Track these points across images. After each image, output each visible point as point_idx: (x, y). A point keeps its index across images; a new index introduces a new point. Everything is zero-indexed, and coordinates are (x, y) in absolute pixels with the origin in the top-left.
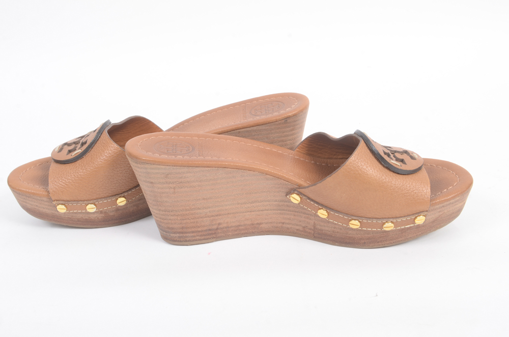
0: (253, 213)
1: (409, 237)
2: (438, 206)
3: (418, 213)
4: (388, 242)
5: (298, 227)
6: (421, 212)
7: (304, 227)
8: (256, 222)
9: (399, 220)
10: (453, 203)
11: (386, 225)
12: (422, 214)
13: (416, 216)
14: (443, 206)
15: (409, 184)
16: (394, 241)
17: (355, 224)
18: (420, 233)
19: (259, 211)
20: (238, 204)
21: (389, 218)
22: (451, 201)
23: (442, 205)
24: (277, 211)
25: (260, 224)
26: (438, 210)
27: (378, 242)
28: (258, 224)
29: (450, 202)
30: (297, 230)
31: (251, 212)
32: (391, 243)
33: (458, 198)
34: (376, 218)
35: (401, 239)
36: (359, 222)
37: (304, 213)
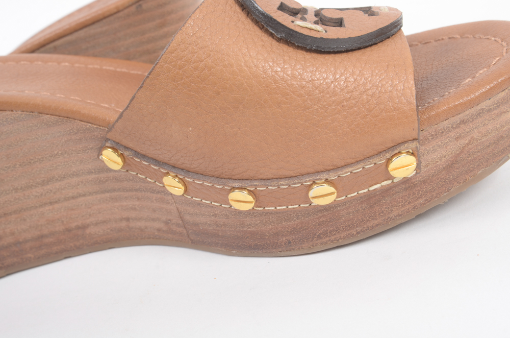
0: (56, 206)
1: (395, 213)
2: (446, 124)
3: (394, 149)
4: (344, 234)
5: (157, 225)
6: (399, 144)
7: (166, 223)
8: (73, 225)
9: (345, 173)
10: (489, 110)
11: (315, 191)
12: (403, 148)
13: (388, 155)
14: (463, 122)
15: (353, 74)
16: (359, 229)
17: (241, 200)
18: (421, 201)
19: (67, 199)
20: (16, 190)
21: (318, 172)
22: (485, 104)
23: (457, 119)
24: (103, 196)
25: (84, 227)
26: (452, 134)
27: (319, 237)
28: (78, 228)
29: (479, 107)
30: (159, 230)
31: (51, 203)
32: (353, 235)
33: (502, 94)
34: (286, 178)
35: (376, 222)
36: (250, 192)
37: (153, 191)
